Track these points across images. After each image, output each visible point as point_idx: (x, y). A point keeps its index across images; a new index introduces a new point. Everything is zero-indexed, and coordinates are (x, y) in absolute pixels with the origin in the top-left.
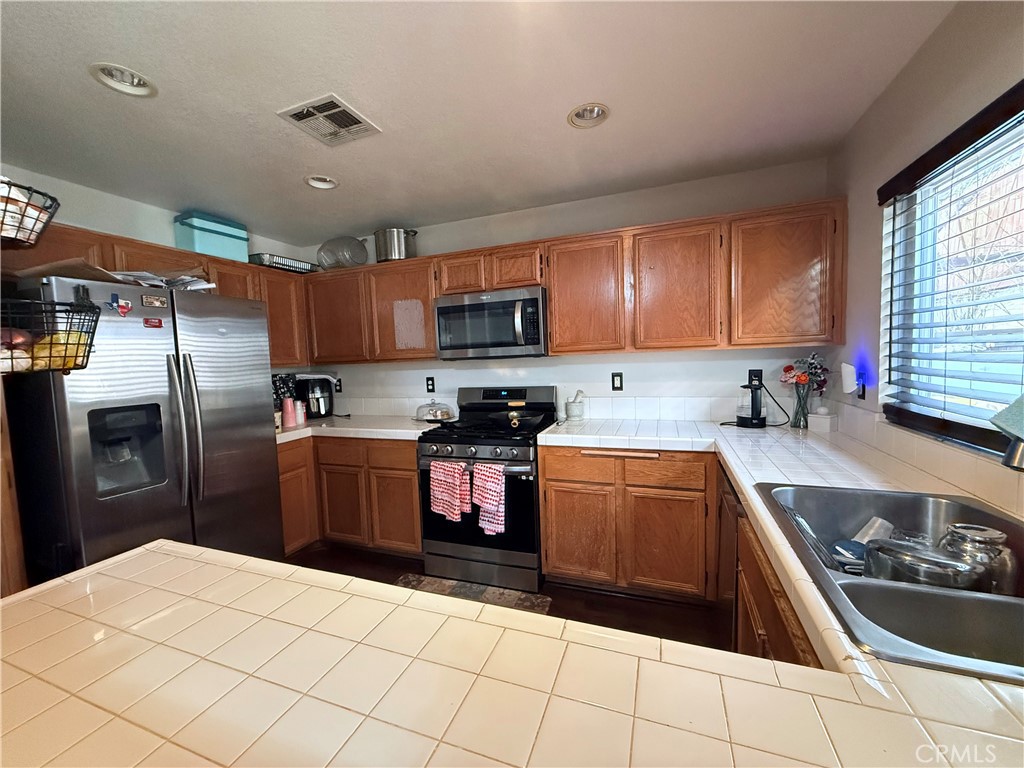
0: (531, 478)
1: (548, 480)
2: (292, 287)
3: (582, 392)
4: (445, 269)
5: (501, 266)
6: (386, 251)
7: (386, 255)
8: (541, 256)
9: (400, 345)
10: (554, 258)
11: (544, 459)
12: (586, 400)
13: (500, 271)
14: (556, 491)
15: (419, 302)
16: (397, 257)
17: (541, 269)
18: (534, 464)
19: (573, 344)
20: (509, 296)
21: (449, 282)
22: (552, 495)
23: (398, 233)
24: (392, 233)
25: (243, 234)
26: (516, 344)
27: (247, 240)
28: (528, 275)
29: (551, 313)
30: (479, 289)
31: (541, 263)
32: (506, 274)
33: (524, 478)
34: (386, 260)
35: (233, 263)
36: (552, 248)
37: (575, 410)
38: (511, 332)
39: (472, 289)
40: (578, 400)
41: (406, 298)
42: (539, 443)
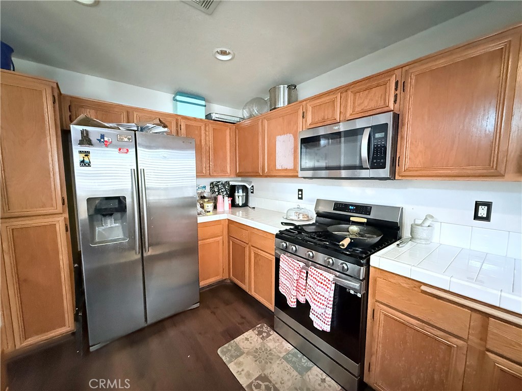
0: (359, 295)
1: (377, 301)
2: (228, 132)
3: (432, 217)
4: (310, 109)
5: (355, 99)
6: (275, 102)
7: (275, 105)
8: (397, 83)
9: (278, 167)
10: (411, 82)
11: (375, 280)
12: (437, 226)
13: (354, 103)
14: (385, 315)
15: (292, 135)
16: (282, 105)
17: (396, 96)
18: (364, 283)
19: (425, 169)
20: (359, 124)
21: (312, 119)
22: (380, 317)
23: (284, 87)
24: (279, 88)
25: (203, 103)
26: (361, 168)
27: (205, 106)
28: (381, 103)
29: (402, 138)
30: (335, 121)
31: (396, 89)
32: (359, 105)
33: (352, 292)
34: (275, 108)
35: (195, 119)
36: (411, 71)
37: (421, 233)
38: (358, 157)
39: (329, 122)
40: (427, 224)
41: (284, 134)
42: (372, 263)
